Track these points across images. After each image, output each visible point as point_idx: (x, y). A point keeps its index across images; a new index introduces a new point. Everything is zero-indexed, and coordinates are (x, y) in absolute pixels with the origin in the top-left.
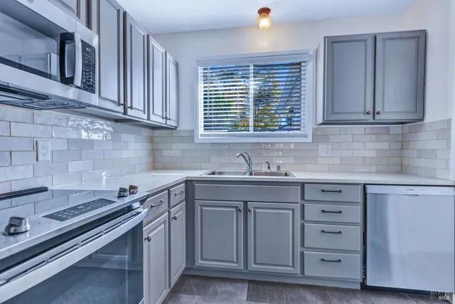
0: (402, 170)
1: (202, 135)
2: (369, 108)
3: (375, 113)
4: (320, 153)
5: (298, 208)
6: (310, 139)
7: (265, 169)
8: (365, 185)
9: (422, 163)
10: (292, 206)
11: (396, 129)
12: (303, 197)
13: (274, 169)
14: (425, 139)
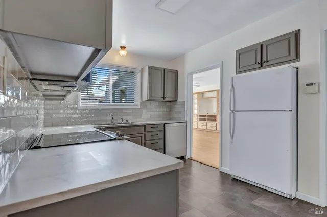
0: (170, 119)
1: (82, 105)
2: (163, 96)
3: (164, 98)
4: (143, 113)
5: (143, 135)
6: (139, 107)
7: (121, 122)
8: (164, 124)
9: (176, 116)
10: (141, 135)
11: (168, 104)
12: (145, 131)
13: (125, 121)
14: (178, 107)
